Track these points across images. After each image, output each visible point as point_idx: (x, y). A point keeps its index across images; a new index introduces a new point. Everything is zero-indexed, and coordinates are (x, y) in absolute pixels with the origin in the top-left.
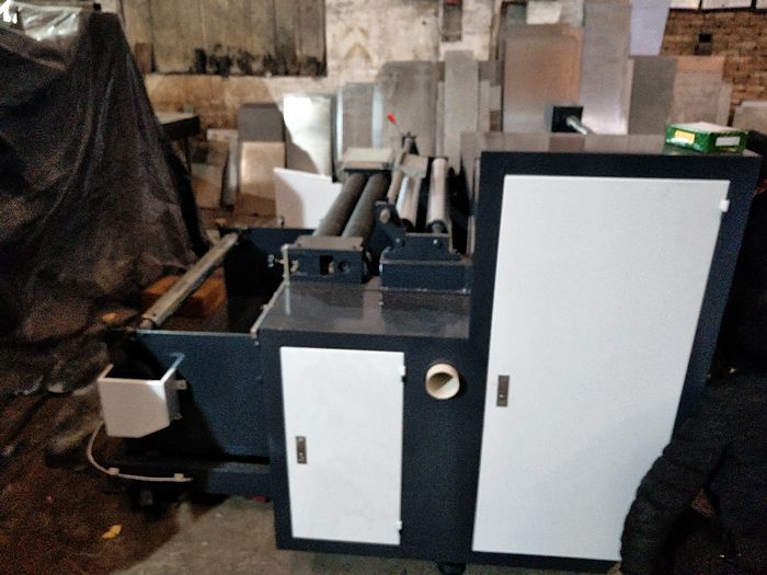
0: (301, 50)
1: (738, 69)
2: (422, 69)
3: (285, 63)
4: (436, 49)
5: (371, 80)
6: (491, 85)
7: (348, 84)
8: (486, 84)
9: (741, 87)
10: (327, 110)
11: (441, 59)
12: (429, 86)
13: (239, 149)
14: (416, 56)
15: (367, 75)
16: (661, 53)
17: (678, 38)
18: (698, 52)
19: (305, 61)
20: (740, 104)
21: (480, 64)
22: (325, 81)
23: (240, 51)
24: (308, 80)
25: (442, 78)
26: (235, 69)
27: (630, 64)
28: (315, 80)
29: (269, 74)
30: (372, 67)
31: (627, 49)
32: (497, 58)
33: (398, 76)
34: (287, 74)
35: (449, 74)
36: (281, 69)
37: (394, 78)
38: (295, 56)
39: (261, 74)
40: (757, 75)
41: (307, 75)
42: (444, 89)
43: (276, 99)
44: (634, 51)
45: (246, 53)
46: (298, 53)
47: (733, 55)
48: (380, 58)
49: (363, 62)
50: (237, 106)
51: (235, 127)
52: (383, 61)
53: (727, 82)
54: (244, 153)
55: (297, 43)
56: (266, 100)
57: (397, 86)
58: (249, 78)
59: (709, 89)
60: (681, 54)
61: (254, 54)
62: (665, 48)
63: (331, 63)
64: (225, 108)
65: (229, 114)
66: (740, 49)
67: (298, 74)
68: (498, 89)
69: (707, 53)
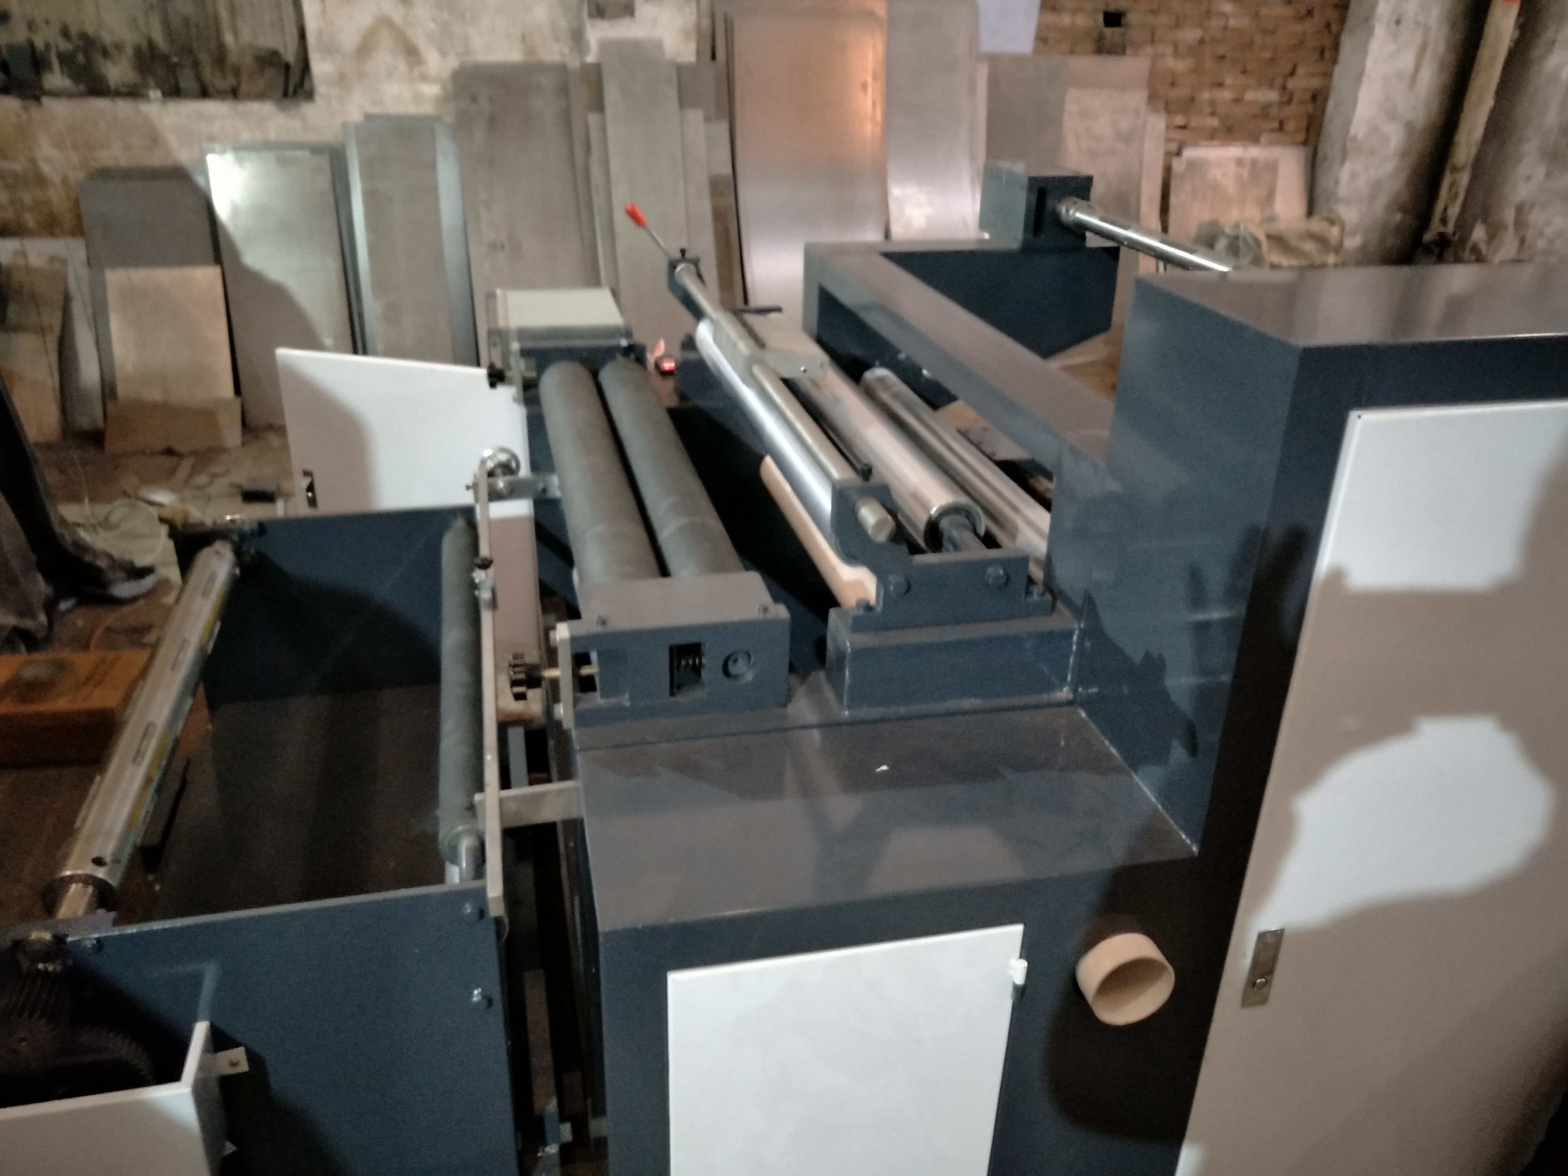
0: (235, 32)
1: (1173, 84)
2: (547, 81)
3: (196, 65)
4: (577, 37)
5: (427, 109)
6: (707, 119)
7: (368, 117)
8: (695, 117)
9: (1179, 120)
10: (323, 181)
11: (590, 59)
12: (566, 120)
13: (98, 289)
14: (530, 51)
15: (418, 98)
16: (1036, 51)
17: (1066, 20)
18: (1102, 48)
19: (248, 59)
20: (1179, 154)
21: (681, 70)
22: (309, 110)
23: (65, 33)
24: (265, 109)
25: (598, 105)
26: (56, 79)
27: (983, 73)
28: (283, 110)
29: (155, 94)
30: (424, 78)
31: (974, 42)
32: (714, 57)
33: (491, 99)
34: (204, 93)
35: (612, 96)
36: (187, 80)
37: (484, 103)
38: (222, 48)
39: (134, 93)
40: (1206, 95)
41: (261, 96)
42: (603, 129)
43: (183, 156)
44: (988, 45)
45: (84, 36)
46: (228, 38)
47: (1163, 56)
48: (443, 54)
49: (402, 65)
50: (77, 176)
51: (78, 230)
52: (453, 63)
53: (1155, 110)
54: (112, 296)
55: (224, 14)
56: (155, 160)
57: (493, 123)
58: (101, 104)
59: (1125, 124)
60: (1072, 52)
61: (107, 39)
62: (1042, 39)
63: (320, 67)
64: (41, 181)
65: (56, 197)
66: (1175, 46)
67: (234, 94)
68: (723, 128)
69: (1118, 50)
